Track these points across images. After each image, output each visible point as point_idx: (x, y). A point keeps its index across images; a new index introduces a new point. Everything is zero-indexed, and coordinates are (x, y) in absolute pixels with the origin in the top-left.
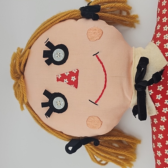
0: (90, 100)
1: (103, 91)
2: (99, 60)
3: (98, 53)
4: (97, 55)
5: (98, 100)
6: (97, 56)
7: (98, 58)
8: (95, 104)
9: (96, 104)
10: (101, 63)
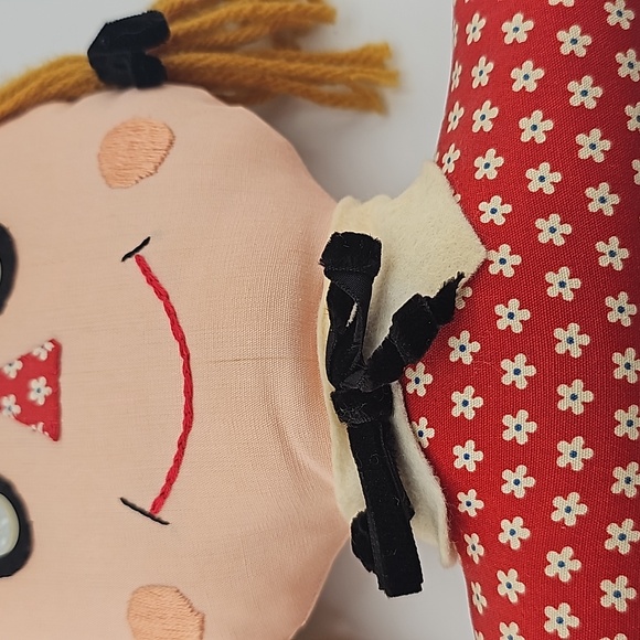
0: (124, 502)
1: (182, 444)
2: (152, 281)
3: (146, 242)
4: (141, 253)
5: (164, 494)
6: (141, 262)
7: (146, 270)
8: (153, 518)
9: (159, 521)
10: (162, 294)
